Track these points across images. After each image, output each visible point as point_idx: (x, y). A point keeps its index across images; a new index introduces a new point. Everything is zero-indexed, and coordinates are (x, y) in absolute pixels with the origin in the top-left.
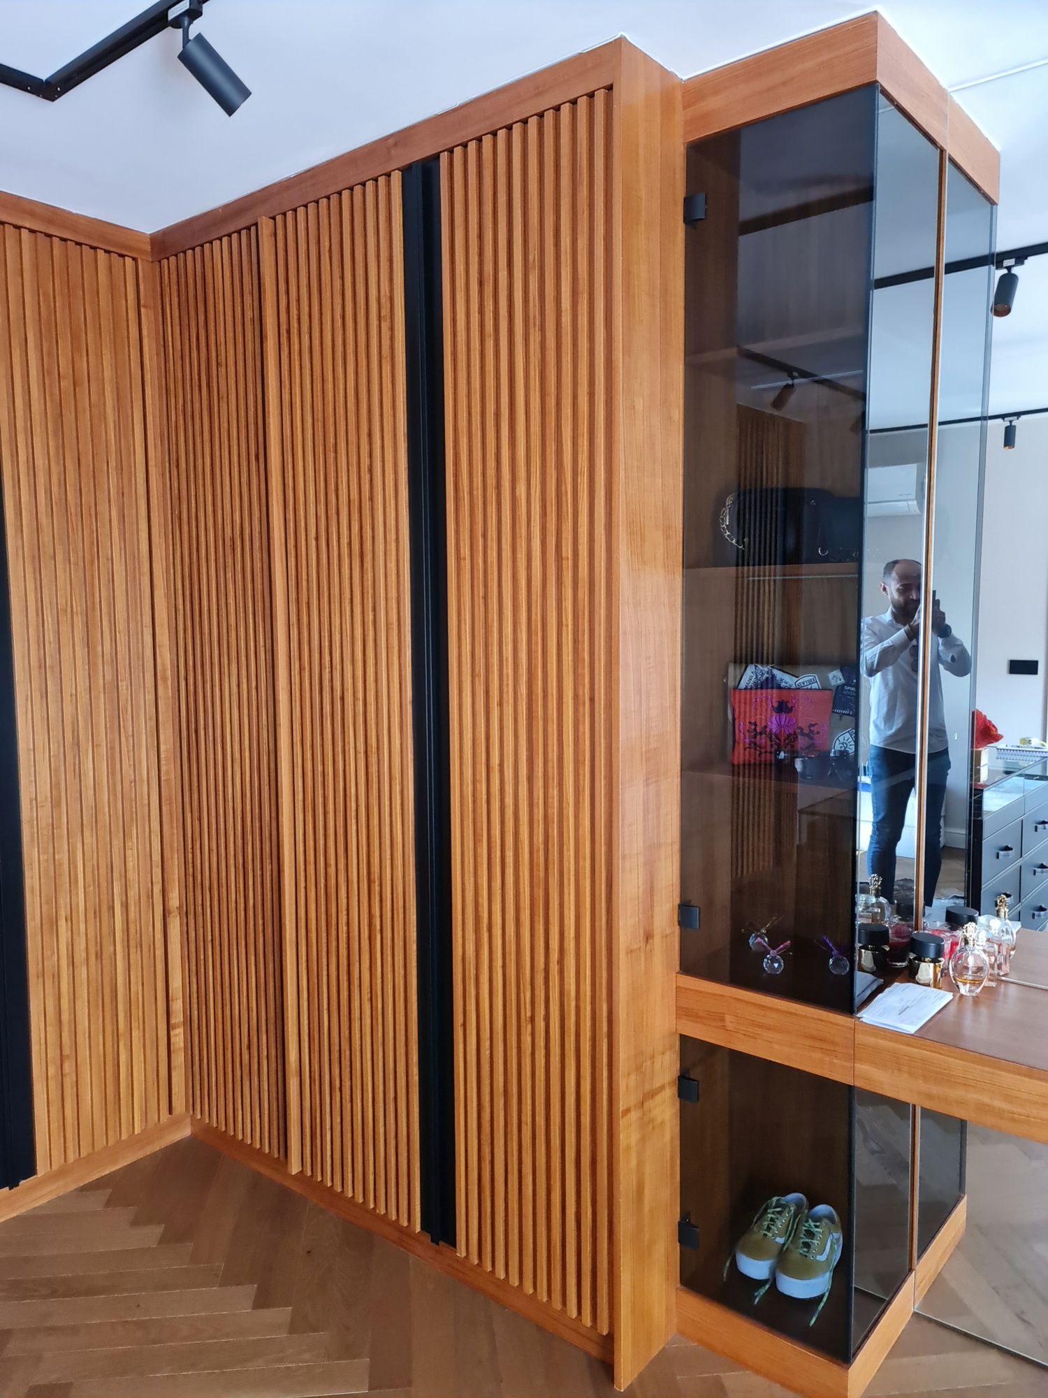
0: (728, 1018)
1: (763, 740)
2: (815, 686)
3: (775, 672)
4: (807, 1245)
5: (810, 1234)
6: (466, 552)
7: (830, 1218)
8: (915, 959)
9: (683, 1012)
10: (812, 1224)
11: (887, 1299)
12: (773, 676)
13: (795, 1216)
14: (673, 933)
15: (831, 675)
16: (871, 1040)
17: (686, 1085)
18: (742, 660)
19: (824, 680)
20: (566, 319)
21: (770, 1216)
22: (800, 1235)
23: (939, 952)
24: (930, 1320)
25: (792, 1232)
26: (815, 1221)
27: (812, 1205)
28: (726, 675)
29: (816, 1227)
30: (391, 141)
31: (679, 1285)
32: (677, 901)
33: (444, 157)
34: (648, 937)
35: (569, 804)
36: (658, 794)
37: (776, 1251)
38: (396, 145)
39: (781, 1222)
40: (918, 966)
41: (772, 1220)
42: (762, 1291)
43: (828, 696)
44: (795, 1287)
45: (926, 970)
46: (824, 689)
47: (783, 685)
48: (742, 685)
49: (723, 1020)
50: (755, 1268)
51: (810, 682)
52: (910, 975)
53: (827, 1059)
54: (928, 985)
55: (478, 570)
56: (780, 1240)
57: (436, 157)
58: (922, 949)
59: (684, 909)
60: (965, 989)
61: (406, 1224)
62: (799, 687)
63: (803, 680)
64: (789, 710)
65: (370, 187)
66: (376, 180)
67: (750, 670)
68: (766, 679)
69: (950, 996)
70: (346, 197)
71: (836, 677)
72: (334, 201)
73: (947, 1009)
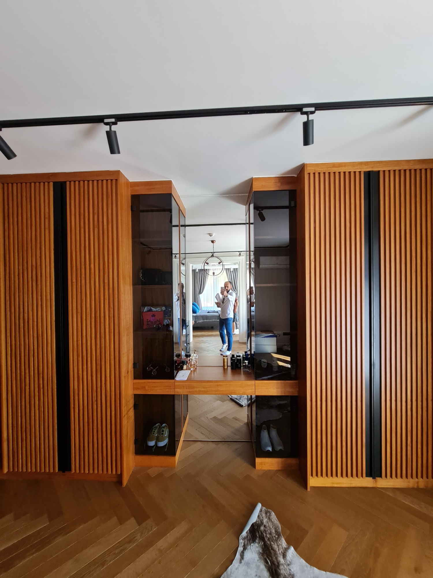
0: (146, 387)
1: (149, 323)
2: (160, 310)
3: (151, 308)
4: (162, 434)
5: (163, 431)
6: (74, 280)
7: (166, 426)
8: (182, 365)
9: (134, 389)
10: (163, 429)
11: (179, 440)
12: (151, 309)
13: (159, 429)
14: (132, 370)
15: (163, 308)
16: (178, 384)
17: (136, 406)
18: (144, 305)
19: (161, 309)
20: (105, 227)
21: (153, 431)
22: (161, 432)
23: (187, 363)
24: (186, 441)
25: (159, 432)
26: (163, 428)
27: (161, 425)
28: (141, 309)
29: (164, 429)
30: (50, 175)
31: (135, 455)
32: (133, 363)
33: (68, 183)
34: (128, 372)
35: (107, 343)
36: (129, 338)
37: (156, 438)
38: (51, 176)
39: (156, 431)
40: (183, 366)
41: (154, 431)
42: (154, 447)
43: (163, 312)
44: (161, 444)
45: (185, 367)
46: (161, 311)
47: (153, 310)
48: (145, 311)
49: (145, 388)
50: (152, 443)
51: (159, 310)
52: (182, 369)
53: (169, 390)
54: (185, 370)
55: (79, 285)
56: (156, 435)
57: (66, 182)
58: (183, 363)
59: (135, 364)
60: (192, 369)
61: (52, 471)
62: (157, 311)
63: (157, 309)
64: (155, 316)
65: (42, 184)
66: (44, 183)
67: (146, 308)
68: (150, 310)
69: (190, 371)
70: (33, 184)
71: (164, 308)
72: (28, 184)
73: (191, 374)
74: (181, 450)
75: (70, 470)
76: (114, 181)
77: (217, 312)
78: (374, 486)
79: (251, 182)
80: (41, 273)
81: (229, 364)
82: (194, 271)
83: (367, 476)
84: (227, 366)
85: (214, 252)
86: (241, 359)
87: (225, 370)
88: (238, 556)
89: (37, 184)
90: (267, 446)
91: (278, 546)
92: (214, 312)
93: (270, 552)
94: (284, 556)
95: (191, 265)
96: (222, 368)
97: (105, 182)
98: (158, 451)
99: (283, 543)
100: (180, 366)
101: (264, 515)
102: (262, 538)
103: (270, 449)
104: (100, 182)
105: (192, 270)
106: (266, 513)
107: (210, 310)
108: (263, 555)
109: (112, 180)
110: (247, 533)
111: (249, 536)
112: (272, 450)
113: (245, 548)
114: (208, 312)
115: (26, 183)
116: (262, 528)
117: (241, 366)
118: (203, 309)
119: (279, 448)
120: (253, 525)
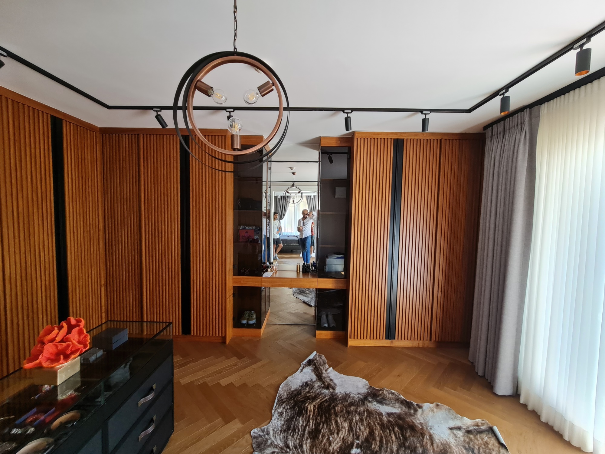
1: (244, 238)
4: (252, 316)
5: (252, 315)
6: (194, 205)
7: (254, 313)
9: (234, 282)
14: (233, 269)
16: (264, 279)
17: (234, 294)
18: (240, 225)
19: (253, 228)
21: (245, 315)
23: (270, 268)
24: (269, 323)
25: (249, 315)
27: (251, 312)
28: (239, 227)
31: (234, 328)
34: (230, 270)
36: (231, 246)
37: (247, 319)
39: (247, 315)
42: (246, 324)
43: (253, 230)
44: (251, 322)
45: (269, 270)
47: (247, 229)
48: (241, 229)
49: (241, 282)
50: (244, 322)
52: (267, 271)
53: (258, 284)
54: (269, 272)
56: (247, 317)
57: (189, 135)
58: (268, 267)
59: (234, 265)
60: (274, 272)
61: (177, 334)
62: (249, 229)
63: (250, 228)
64: (248, 233)
65: (172, 136)
66: (173, 135)
67: (241, 227)
68: (245, 228)
69: (272, 273)
70: (165, 136)
71: (254, 227)
72: (162, 136)
73: (273, 274)
74: (265, 328)
75: (190, 333)
76: (223, 137)
77: (297, 237)
78: (391, 345)
79: (320, 138)
80: (171, 199)
81: (301, 270)
82: (276, 197)
83: (386, 339)
84: (300, 271)
85: (295, 182)
86: (309, 266)
87: (298, 273)
88: (299, 370)
89: (168, 136)
90: (325, 324)
91: (323, 367)
92: (294, 237)
93: (318, 369)
94: (326, 370)
95: (273, 192)
96: (296, 272)
97: (217, 137)
98: (249, 326)
99: (327, 366)
100: (266, 269)
101: (317, 356)
102: (315, 364)
103: (326, 325)
104: (213, 137)
105: (275, 197)
106: (319, 356)
107: (290, 235)
108: (314, 370)
109: (222, 136)
110: (306, 362)
111: (307, 364)
112: (328, 326)
113: (304, 368)
114: (288, 237)
115: (160, 135)
116: (315, 361)
117: (309, 271)
118: (283, 234)
119: (332, 325)
120: (310, 360)
